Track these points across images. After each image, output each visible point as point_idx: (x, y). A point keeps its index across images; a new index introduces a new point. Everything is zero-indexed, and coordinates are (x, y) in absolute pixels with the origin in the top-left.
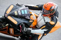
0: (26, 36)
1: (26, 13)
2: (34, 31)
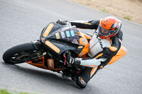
0: (71, 70)
1: (73, 35)
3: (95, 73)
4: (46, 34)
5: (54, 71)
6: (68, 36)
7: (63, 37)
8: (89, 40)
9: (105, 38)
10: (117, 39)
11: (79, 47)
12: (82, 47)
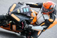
0: (26, 32)
1: (28, 11)
2: (34, 28)
3: (40, 34)
4: (12, 10)
5: (16, 32)
6: (25, 11)
7: (22, 12)
8: (37, 14)
9: (46, 14)
10: (53, 14)
11: (31, 18)
12: (32, 18)
